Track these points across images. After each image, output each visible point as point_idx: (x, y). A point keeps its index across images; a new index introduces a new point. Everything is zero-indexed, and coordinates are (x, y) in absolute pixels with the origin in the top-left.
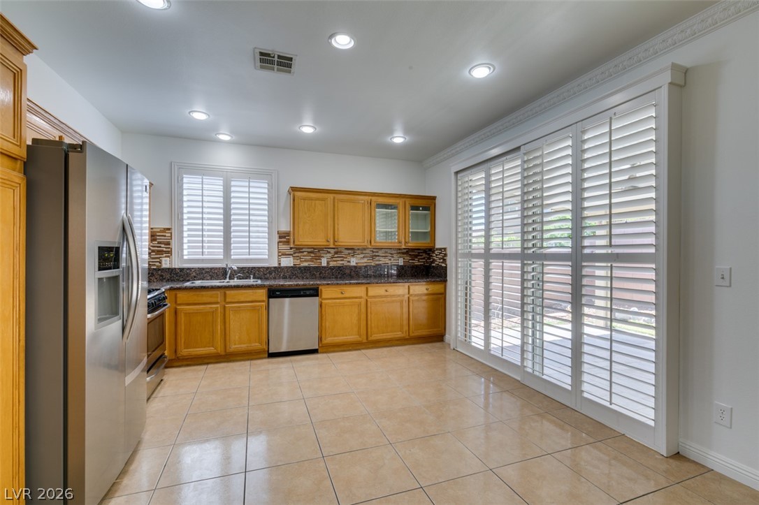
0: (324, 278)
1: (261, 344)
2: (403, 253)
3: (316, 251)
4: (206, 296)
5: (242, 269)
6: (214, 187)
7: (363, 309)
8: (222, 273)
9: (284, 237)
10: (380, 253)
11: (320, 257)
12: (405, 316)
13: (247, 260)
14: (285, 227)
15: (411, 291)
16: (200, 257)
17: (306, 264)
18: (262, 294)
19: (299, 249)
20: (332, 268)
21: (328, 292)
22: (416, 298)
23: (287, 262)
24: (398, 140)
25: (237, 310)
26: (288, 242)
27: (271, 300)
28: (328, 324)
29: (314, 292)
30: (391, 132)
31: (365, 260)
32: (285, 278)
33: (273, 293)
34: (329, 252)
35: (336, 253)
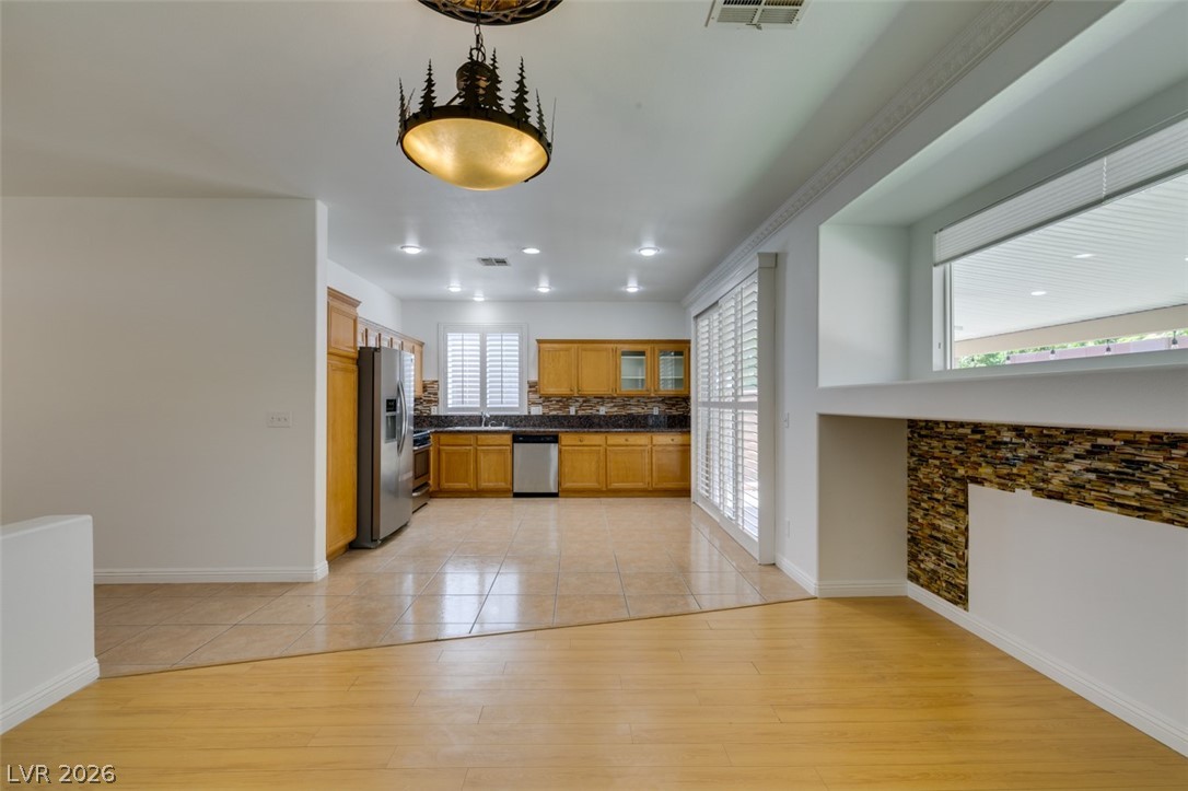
0: (573, 427)
1: (506, 482)
2: (659, 402)
3: (565, 400)
4: (461, 439)
5: (496, 417)
6: (471, 342)
7: (602, 458)
8: (478, 420)
9: (532, 386)
10: (633, 402)
11: (568, 406)
12: (647, 467)
13: (500, 409)
14: (534, 378)
15: (654, 442)
16: (461, 406)
17: (554, 413)
18: (507, 439)
19: (547, 398)
20: (580, 417)
21: (567, 439)
22: (660, 448)
23: (537, 411)
24: (632, 288)
25: (486, 453)
26: (535, 392)
27: (515, 445)
28: (566, 470)
29: (555, 439)
30: (625, 283)
31: (616, 409)
32: (534, 426)
33: (518, 438)
34: (577, 401)
35: (584, 402)
